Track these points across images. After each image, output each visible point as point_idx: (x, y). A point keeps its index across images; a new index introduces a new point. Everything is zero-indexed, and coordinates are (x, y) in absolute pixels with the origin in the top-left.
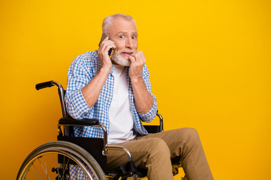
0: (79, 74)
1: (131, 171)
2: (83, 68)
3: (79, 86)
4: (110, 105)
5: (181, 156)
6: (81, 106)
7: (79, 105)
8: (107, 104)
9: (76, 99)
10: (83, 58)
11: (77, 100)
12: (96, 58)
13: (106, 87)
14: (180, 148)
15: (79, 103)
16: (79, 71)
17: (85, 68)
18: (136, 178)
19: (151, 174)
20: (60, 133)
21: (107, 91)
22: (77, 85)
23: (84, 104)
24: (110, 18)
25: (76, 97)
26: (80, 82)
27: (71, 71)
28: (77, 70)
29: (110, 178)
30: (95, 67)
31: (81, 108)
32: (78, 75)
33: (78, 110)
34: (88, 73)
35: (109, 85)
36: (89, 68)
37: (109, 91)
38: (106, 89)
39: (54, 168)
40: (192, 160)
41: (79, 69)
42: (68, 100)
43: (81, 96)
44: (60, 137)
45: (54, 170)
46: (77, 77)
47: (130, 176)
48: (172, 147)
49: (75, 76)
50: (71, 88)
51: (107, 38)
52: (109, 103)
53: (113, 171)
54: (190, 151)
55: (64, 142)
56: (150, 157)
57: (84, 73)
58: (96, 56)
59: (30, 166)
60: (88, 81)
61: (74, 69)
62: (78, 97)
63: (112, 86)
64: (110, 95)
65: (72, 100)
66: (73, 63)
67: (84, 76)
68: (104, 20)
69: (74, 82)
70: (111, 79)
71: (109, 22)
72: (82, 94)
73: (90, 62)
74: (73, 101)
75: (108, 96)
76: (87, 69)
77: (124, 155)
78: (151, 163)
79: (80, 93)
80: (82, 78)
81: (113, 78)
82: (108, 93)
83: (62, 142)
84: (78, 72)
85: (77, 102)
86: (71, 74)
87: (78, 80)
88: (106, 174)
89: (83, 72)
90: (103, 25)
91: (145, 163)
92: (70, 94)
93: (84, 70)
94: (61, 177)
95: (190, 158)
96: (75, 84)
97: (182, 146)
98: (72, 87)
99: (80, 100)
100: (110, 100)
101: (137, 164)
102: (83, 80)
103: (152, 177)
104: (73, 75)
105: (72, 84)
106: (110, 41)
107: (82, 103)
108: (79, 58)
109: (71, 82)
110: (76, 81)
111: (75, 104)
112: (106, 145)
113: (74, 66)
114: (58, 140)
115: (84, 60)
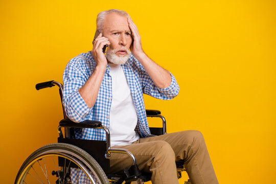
0: (75, 76)
1: (135, 175)
2: (78, 70)
3: (76, 88)
4: (110, 106)
5: (185, 159)
6: (81, 107)
7: (78, 106)
8: (108, 105)
9: (74, 101)
10: (78, 60)
11: (76, 101)
12: (91, 59)
13: (105, 88)
14: (185, 151)
15: (78, 104)
16: (75, 73)
17: (80, 70)
18: (140, 182)
19: (156, 178)
20: (61, 135)
21: (106, 92)
22: (73, 87)
23: (83, 105)
24: (104, 13)
25: (74, 98)
26: (76, 84)
27: (66, 74)
28: (72, 73)
29: (113, 182)
30: (90, 68)
31: (80, 109)
32: (73, 78)
33: (78, 112)
34: (84, 74)
35: (107, 86)
36: (84, 70)
37: (108, 91)
38: (105, 90)
39: (54, 171)
40: (197, 164)
41: (74, 71)
42: (67, 104)
43: (79, 97)
44: (61, 139)
45: (54, 173)
46: (73, 79)
47: (135, 180)
48: (176, 150)
49: (71, 79)
50: (68, 92)
51: (101, 35)
52: (110, 104)
53: (116, 175)
54: (195, 154)
55: (65, 144)
56: (155, 160)
57: (80, 76)
58: (91, 57)
59: (29, 169)
60: (84, 83)
61: (69, 72)
62: (76, 99)
63: (110, 86)
64: (109, 96)
65: (70, 103)
66: (67, 67)
67: (80, 78)
68: (98, 15)
69: (70, 85)
70: (108, 79)
71: (103, 17)
72: (79, 95)
73: (85, 63)
74: (72, 103)
75: (108, 97)
76: (82, 71)
77: (127, 158)
78: (155, 167)
79: (78, 94)
80: (78, 80)
81: (110, 78)
82: (108, 94)
83: (63, 144)
84: (73, 75)
85: (76, 104)
86: (67, 78)
87: (74, 82)
88: (109, 178)
89: (78, 74)
90: (97, 20)
91: (149, 167)
92: (68, 97)
93: (80, 72)
94: (62, 180)
95: (195, 161)
96: (72, 86)
97: (186, 150)
98: (69, 90)
99: (78, 102)
100: (110, 101)
101: (141, 168)
102: (80, 82)
103: (156, 180)
104: (68, 78)
105: (69, 86)
106: (103, 37)
107: (81, 104)
108: (73, 60)
109: (67, 85)
110: (72, 84)
111: (74, 106)
112: (109, 148)
113: (69, 69)
114: (59, 142)
115: (79, 62)
